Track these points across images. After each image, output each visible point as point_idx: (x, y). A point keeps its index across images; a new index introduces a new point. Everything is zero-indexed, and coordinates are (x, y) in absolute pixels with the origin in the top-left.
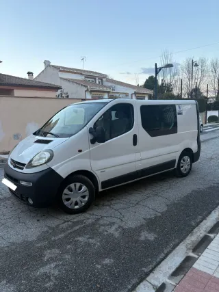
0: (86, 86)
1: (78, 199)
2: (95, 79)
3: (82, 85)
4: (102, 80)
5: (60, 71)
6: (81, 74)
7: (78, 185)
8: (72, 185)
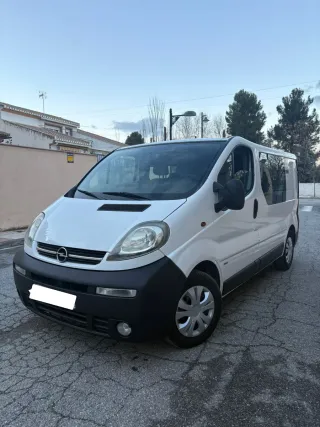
0: (51, 137)
1: (199, 317)
2: (61, 128)
3: (44, 135)
4: (71, 130)
5: (4, 109)
6: (40, 119)
7: (200, 288)
8: (191, 291)
